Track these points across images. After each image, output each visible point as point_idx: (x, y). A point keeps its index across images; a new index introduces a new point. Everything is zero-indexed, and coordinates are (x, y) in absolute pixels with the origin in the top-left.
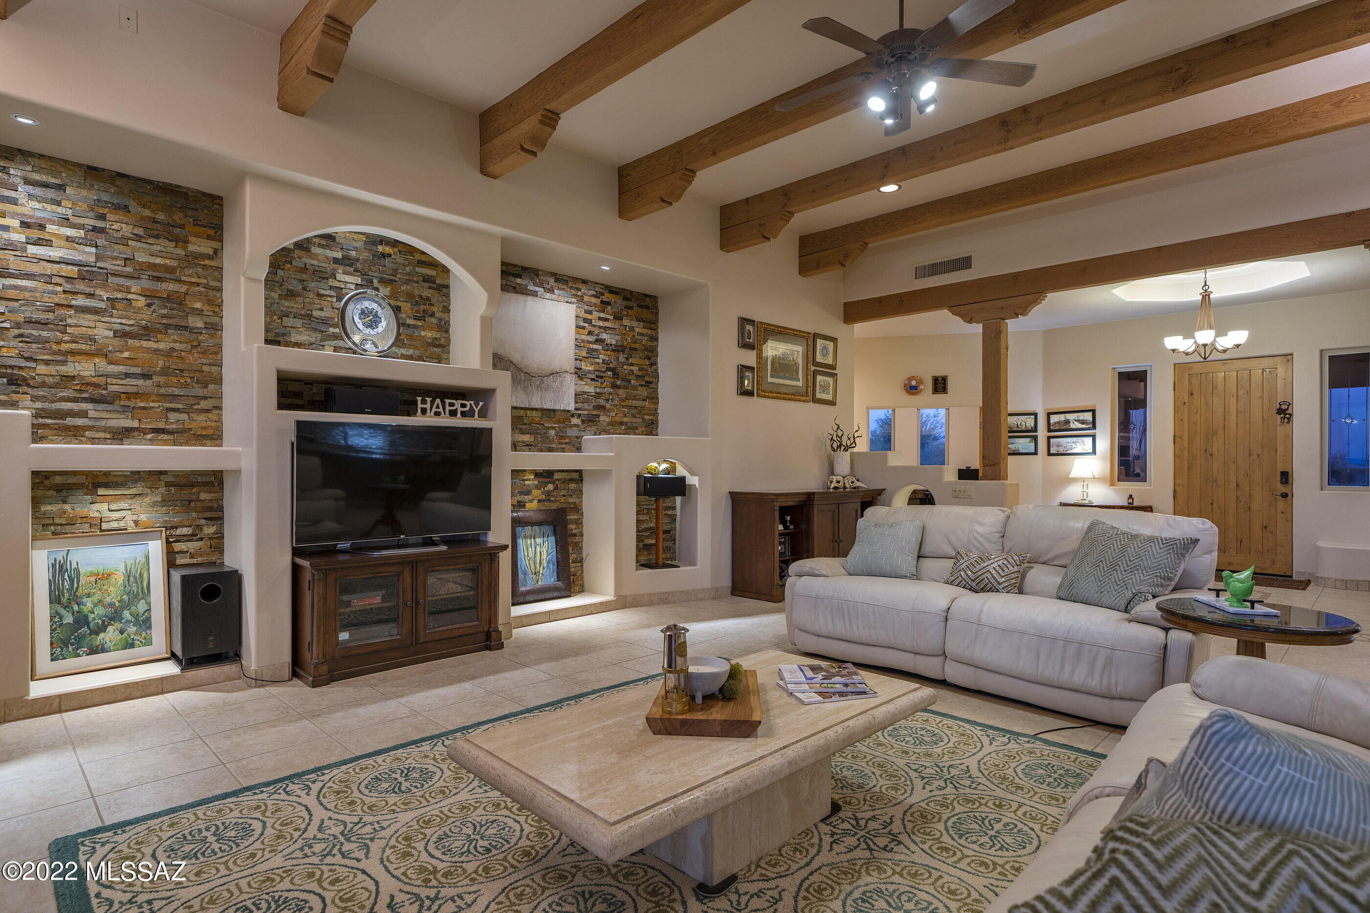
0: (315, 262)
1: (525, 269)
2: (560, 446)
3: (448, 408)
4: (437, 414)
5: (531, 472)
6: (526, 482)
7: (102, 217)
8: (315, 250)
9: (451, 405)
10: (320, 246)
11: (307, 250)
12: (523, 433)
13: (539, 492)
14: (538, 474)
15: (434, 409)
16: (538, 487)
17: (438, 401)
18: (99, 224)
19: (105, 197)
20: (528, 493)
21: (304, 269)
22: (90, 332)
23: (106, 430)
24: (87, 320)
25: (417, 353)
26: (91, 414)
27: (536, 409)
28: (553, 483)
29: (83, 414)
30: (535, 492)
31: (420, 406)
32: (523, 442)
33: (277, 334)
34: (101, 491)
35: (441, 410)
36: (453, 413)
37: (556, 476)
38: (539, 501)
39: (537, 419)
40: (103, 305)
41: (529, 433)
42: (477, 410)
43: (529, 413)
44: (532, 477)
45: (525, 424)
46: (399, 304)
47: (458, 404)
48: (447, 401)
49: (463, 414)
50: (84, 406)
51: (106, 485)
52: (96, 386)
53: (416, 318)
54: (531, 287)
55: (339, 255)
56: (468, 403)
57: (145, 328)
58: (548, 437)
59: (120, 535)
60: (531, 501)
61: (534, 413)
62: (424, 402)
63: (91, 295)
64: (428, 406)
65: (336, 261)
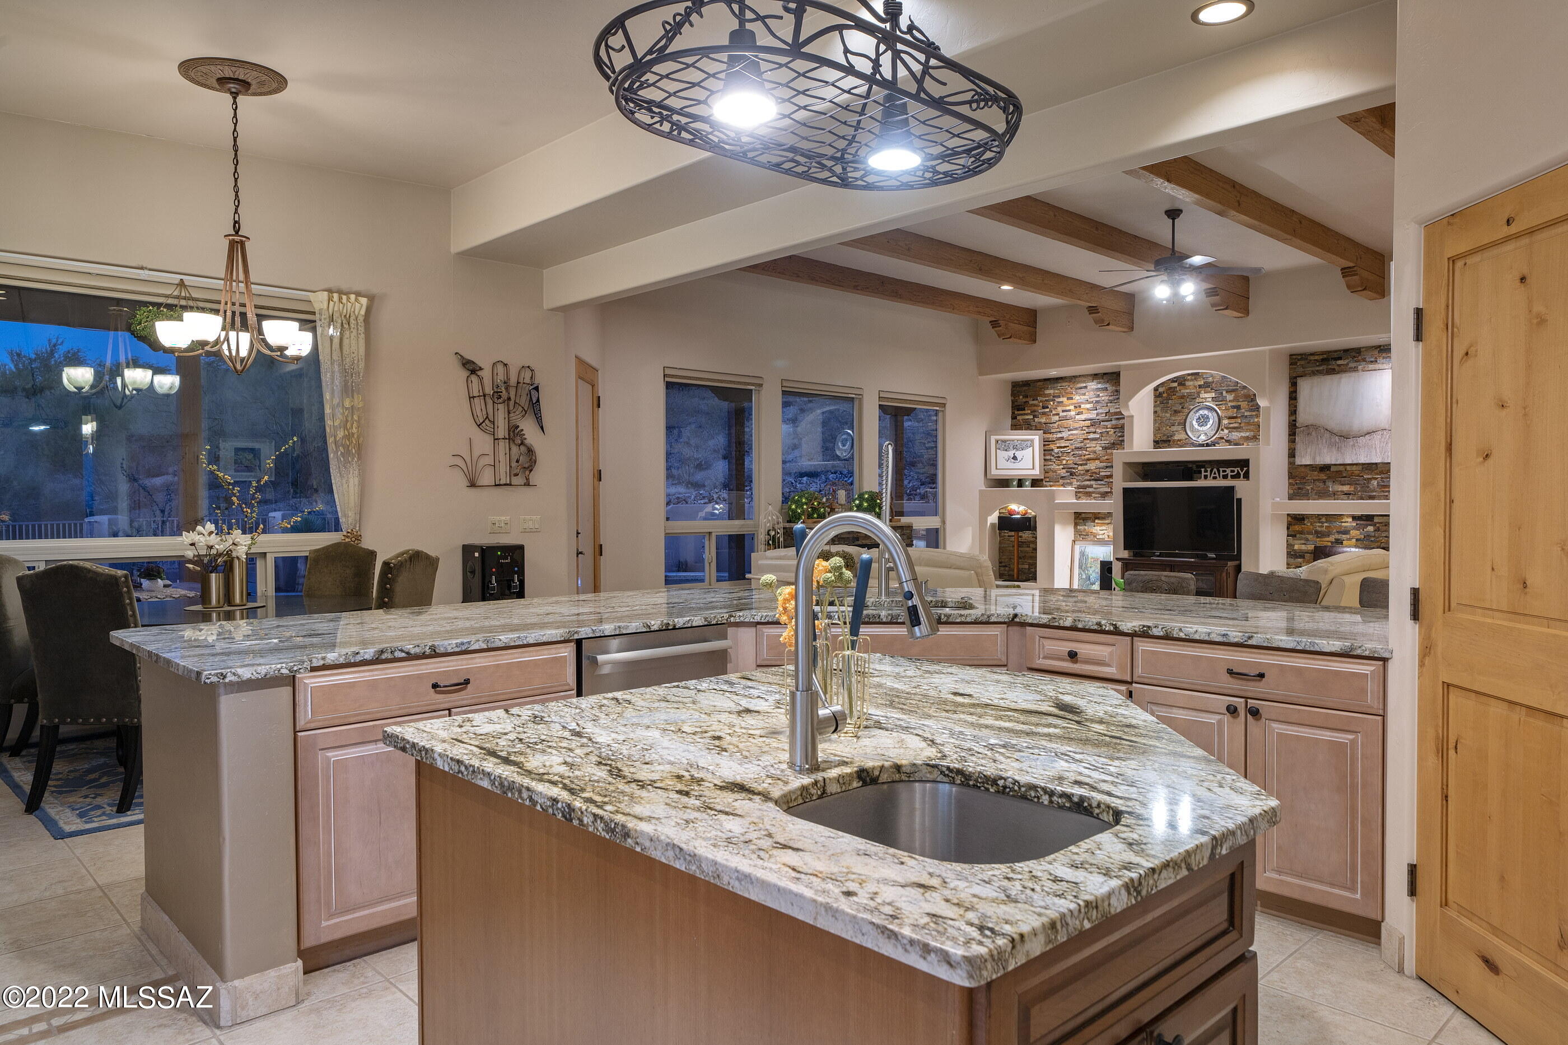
0: (1188, 391)
1: (1346, 351)
2: (1382, 494)
3: (1221, 474)
4: (1215, 478)
5: (1348, 516)
6: (1343, 524)
7: (1098, 396)
8: (1188, 383)
9: (1224, 471)
10: (1192, 380)
11: (1184, 385)
12: (1342, 485)
13: (1358, 532)
14: (1355, 518)
15: (1212, 475)
16: (1354, 528)
17: (1215, 470)
18: (1098, 399)
19: (1100, 386)
20: (1346, 532)
21: (1183, 397)
22: (1094, 449)
23: (1099, 493)
24: (1093, 444)
25: (1252, 433)
26: (1094, 486)
27: (1356, 464)
28: (1374, 525)
29: (1091, 486)
30: (1353, 533)
31: (1203, 474)
32: (1342, 491)
33: (1168, 437)
34: (1097, 521)
35: (1217, 475)
36: (1225, 477)
37: (1376, 520)
38: (1357, 540)
39: (1357, 472)
40: (1098, 436)
41: (1348, 484)
42: (1242, 474)
43: (1348, 468)
44: (1350, 520)
45: (1345, 477)
46: (1239, 403)
47: (1228, 471)
48: (1221, 469)
49: (1233, 477)
50: (1092, 482)
51: (1098, 518)
52: (1096, 473)
53: (1251, 410)
54: (1352, 365)
55: (1202, 383)
56: (1236, 470)
57: (1114, 444)
58: (1368, 487)
59: (1102, 542)
60: (1349, 539)
61: (1354, 468)
62: (1206, 471)
63: (1095, 432)
64: (1208, 474)
65: (1200, 387)
